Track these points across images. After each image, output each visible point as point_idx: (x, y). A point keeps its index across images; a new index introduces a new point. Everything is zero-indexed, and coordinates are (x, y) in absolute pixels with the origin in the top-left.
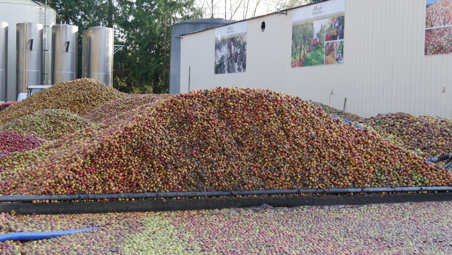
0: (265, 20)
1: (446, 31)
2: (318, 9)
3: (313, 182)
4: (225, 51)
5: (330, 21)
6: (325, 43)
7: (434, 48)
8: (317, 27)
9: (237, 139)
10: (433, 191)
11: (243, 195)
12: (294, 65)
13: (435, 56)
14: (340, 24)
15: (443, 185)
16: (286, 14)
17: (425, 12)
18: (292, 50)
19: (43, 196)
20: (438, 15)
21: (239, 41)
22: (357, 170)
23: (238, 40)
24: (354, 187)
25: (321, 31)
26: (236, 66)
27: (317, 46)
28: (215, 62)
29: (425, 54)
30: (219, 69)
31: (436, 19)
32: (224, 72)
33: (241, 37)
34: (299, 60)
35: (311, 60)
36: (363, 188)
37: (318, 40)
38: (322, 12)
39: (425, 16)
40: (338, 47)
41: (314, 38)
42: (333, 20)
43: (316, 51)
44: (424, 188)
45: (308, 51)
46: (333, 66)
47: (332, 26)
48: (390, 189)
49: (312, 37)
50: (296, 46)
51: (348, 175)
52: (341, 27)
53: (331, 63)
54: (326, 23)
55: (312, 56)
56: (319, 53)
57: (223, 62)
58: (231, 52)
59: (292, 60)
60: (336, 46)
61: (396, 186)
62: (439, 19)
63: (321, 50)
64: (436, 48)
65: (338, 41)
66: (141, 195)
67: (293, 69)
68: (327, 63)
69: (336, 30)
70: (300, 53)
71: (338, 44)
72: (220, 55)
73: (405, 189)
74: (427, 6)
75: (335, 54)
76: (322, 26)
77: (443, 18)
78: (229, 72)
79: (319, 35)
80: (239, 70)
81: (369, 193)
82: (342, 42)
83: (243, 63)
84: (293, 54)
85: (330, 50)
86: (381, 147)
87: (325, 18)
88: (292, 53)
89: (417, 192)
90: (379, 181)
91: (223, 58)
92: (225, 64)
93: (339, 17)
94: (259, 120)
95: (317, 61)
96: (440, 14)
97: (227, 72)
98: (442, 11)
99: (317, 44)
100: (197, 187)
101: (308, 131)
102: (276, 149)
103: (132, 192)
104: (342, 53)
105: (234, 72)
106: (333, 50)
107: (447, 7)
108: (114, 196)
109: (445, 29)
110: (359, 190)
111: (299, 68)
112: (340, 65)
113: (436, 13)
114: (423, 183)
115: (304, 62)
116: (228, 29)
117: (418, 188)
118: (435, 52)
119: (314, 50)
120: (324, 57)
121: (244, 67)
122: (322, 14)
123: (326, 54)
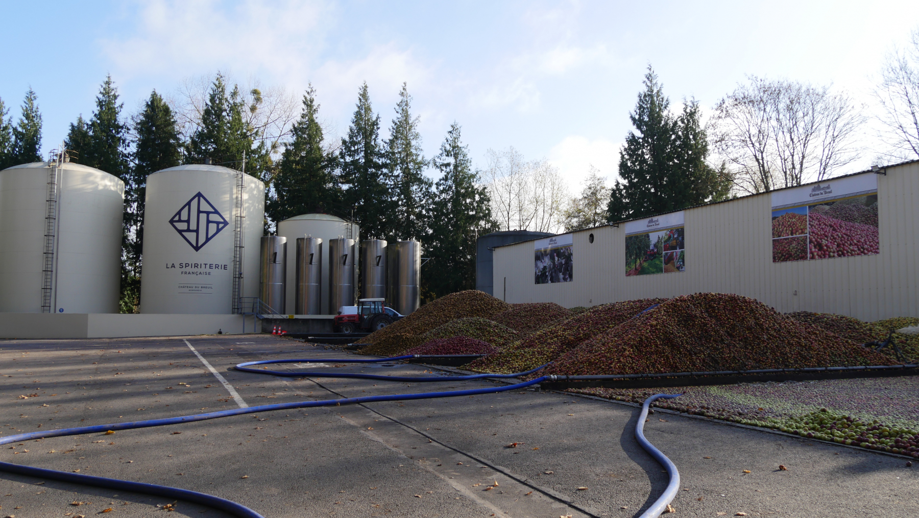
0: (594, 232)
1: (794, 240)
2: (654, 222)
3: (791, 363)
4: (547, 262)
5: (668, 232)
6: (664, 252)
7: (782, 255)
8: (653, 238)
9: (728, 332)
10: (874, 369)
11: (747, 373)
12: (628, 274)
13: (784, 264)
14: (679, 236)
15: (880, 365)
16: (618, 227)
17: (771, 224)
18: (626, 259)
19: (619, 376)
20: (785, 227)
21: (564, 252)
22: (818, 354)
23: (562, 251)
24: (820, 367)
25: (658, 242)
26: (561, 276)
27: (654, 255)
28: (536, 273)
29: (774, 261)
30: (541, 278)
31: (783, 230)
32: (547, 282)
33: (565, 248)
34: (634, 269)
35: (648, 269)
36: (826, 368)
37: (656, 250)
38: (658, 224)
39: (771, 228)
40: (678, 257)
41: (651, 248)
42: (671, 231)
43: (654, 260)
44: (868, 367)
45: (644, 261)
46: (673, 274)
47: (670, 237)
48: (844, 368)
49: (648, 246)
50: (631, 256)
51: (813, 358)
52: (680, 238)
53: (671, 271)
54: (663, 234)
55: (649, 265)
56: (657, 262)
57: (546, 273)
58: (554, 263)
59: (626, 269)
60: (676, 255)
61: (848, 366)
62: (786, 230)
63: (660, 260)
64: (785, 256)
65: (678, 250)
66: (681, 374)
67: (629, 277)
68: (667, 271)
69: (675, 241)
70: (636, 262)
71: (679, 254)
72: (541, 266)
73: (855, 367)
74: (774, 218)
75: (676, 263)
76: (659, 237)
77: (790, 229)
78: (552, 282)
79: (655, 246)
80: (565, 279)
81: (831, 371)
82: (682, 252)
83: (570, 273)
84: (628, 264)
85: (669, 259)
86: (827, 336)
87: (663, 230)
88: (626, 263)
89: (864, 369)
90: (836, 362)
91: (545, 268)
92: (547, 274)
93: (678, 229)
94: (739, 317)
95: (655, 270)
96: (787, 226)
97: (550, 282)
98: (789, 223)
99: (655, 253)
100: (716, 368)
101: (774, 325)
102: (759, 339)
103: (673, 372)
104: (683, 262)
105: (559, 281)
106: (673, 259)
107: (794, 220)
108: (664, 374)
109: (794, 239)
110: (824, 368)
111: (635, 276)
112: (681, 273)
113: (783, 224)
114: (865, 363)
115: (641, 271)
116: (550, 241)
117: (863, 367)
118: (784, 259)
119: (652, 260)
120: (663, 266)
121: (571, 276)
122: (659, 227)
123: (665, 263)
